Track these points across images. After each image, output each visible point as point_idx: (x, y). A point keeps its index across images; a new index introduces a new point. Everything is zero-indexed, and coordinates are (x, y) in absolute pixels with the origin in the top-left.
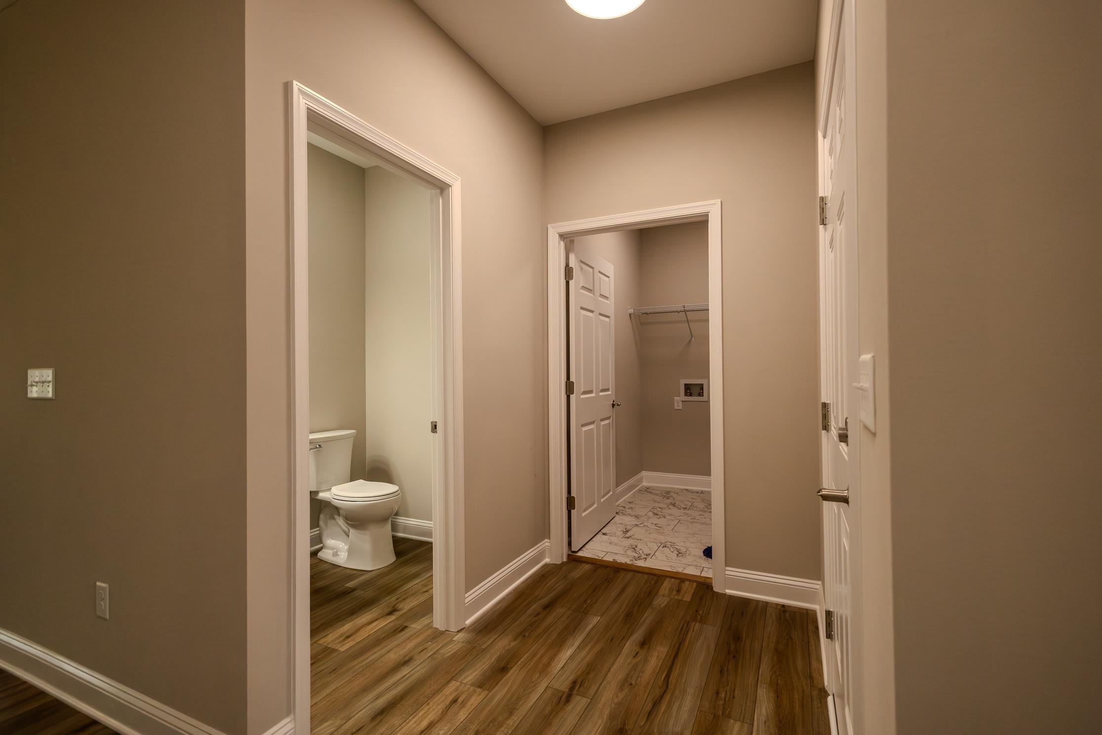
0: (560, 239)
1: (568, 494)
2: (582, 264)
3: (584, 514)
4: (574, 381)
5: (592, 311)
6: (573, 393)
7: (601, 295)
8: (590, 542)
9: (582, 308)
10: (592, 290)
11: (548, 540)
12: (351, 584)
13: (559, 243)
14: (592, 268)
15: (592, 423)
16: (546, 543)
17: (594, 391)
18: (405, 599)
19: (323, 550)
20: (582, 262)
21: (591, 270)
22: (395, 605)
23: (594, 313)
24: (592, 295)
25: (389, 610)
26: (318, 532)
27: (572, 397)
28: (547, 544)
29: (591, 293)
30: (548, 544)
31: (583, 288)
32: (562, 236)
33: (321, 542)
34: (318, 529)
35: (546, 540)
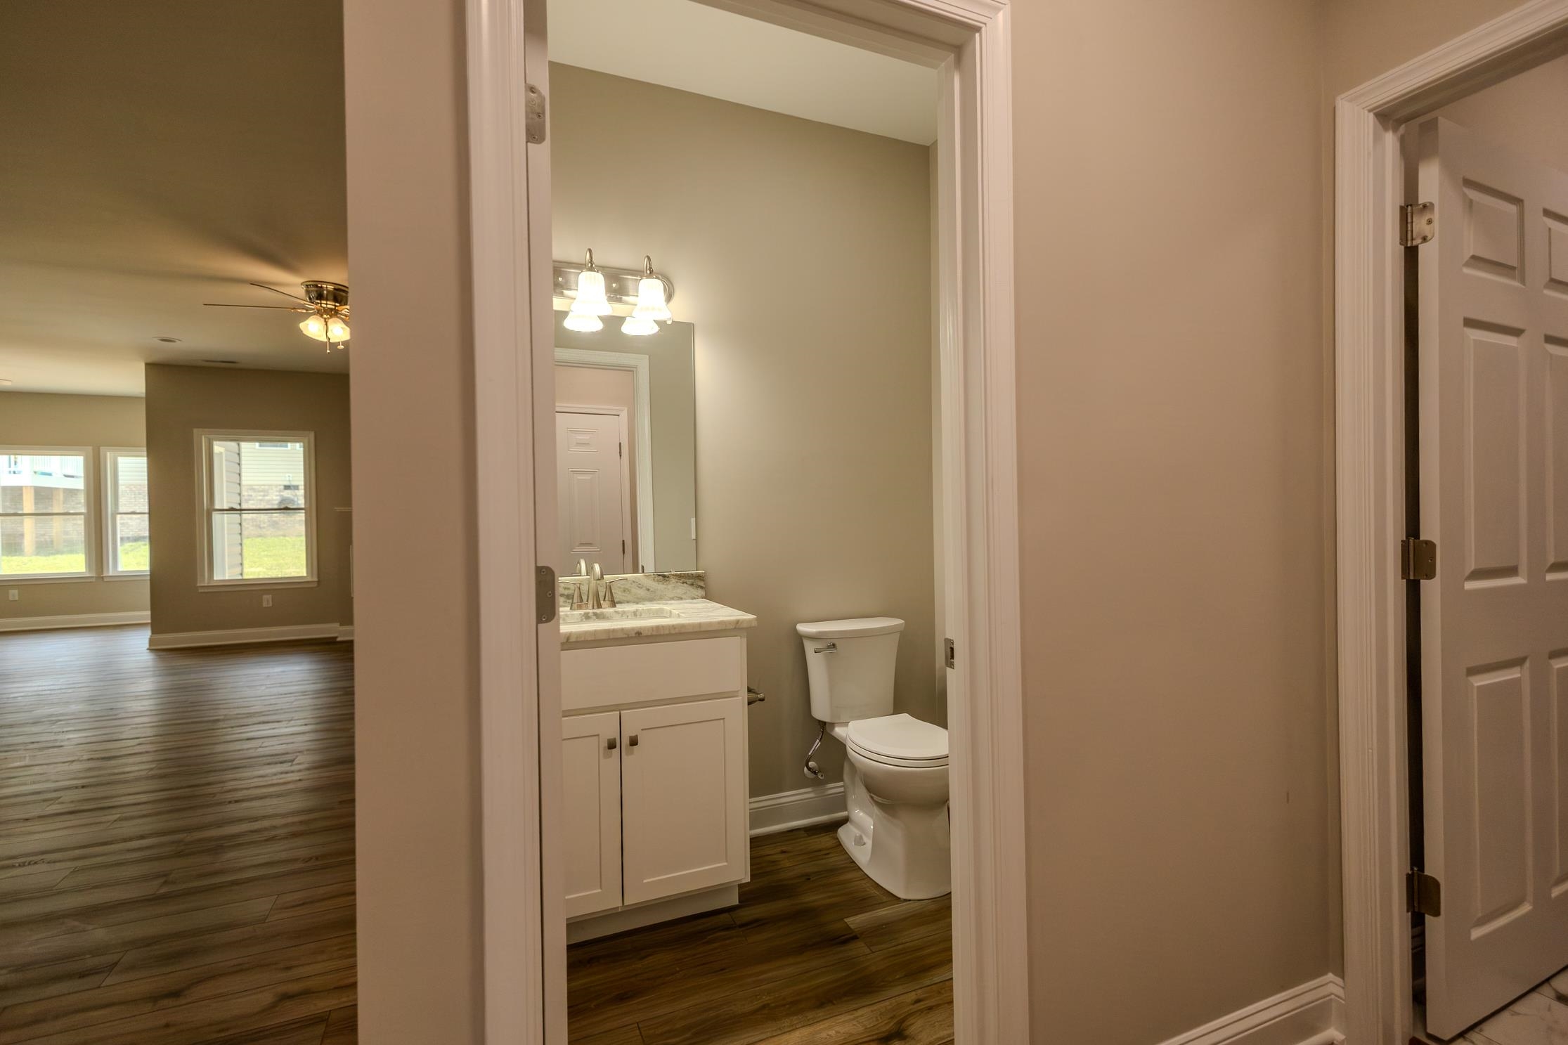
0: (1380, 127)
1: (1413, 865)
2: (1473, 194)
3: (1476, 933)
4: (1437, 541)
5: (1516, 332)
6: (1430, 575)
7: (1552, 280)
8: (1505, 1015)
9: (1470, 323)
10: (1513, 268)
11: (1338, 980)
12: (855, 921)
13: (1377, 139)
14: (1517, 201)
15: (1518, 662)
16: (1330, 984)
17: (1523, 568)
18: (930, 1008)
19: (848, 824)
20: (1468, 183)
21: (1512, 209)
22: (903, 1021)
23: (1523, 336)
24: (1516, 284)
25: (888, 1027)
26: (842, 789)
27: (1431, 590)
28: (1332, 988)
29: (1513, 278)
30: (1340, 992)
31: (1476, 261)
32: (1387, 116)
33: (845, 809)
34: (841, 784)
35: (1330, 976)
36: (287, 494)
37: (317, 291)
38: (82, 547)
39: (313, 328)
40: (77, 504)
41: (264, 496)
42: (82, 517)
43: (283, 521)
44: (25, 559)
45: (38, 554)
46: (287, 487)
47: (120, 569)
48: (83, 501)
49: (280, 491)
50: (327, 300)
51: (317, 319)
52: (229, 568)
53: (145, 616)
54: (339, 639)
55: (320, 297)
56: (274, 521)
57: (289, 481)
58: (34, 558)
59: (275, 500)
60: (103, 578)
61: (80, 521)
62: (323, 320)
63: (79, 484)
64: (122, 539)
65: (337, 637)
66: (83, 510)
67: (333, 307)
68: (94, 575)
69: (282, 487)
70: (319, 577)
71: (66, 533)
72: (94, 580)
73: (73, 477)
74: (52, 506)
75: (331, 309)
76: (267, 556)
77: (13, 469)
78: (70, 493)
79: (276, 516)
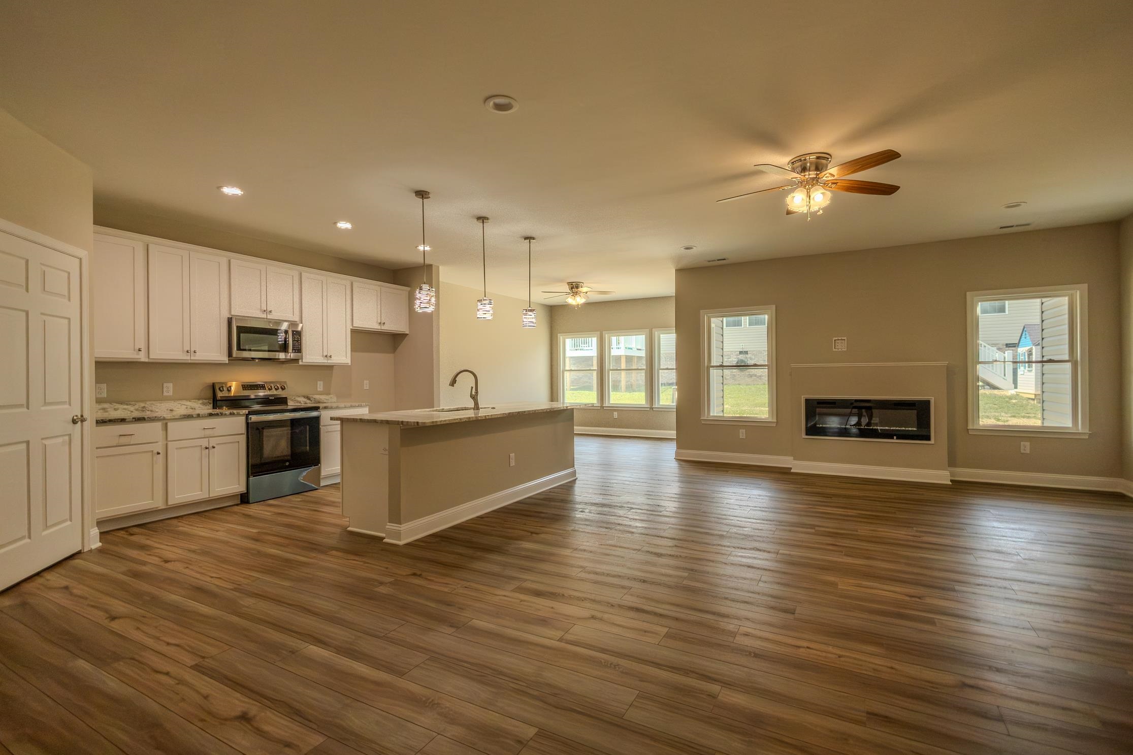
36: (742, 357)
37: (801, 166)
38: (643, 388)
39: (797, 201)
40: (642, 364)
41: (728, 358)
42: (644, 371)
43: (739, 375)
44: (622, 394)
45: (626, 392)
46: (741, 353)
47: (661, 404)
48: (644, 363)
49: (737, 355)
50: (809, 171)
51: (802, 191)
52: (717, 407)
53: (673, 434)
54: (792, 471)
55: (804, 169)
56: (734, 375)
57: (742, 348)
58: (625, 393)
59: (734, 361)
60: (652, 408)
61: (643, 374)
62: (806, 190)
63: (643, 354)
64: (661, 384)
65: (791, 468)
66: (645, 367)
67: (815, 176)
68: (649, 406)
69: (738, 353)
70: (777, 420)
71: (637, 380)
72: (649, 409)
73: (640, 350)
74: (632, 365)
75: (813, 179)
76: (730, 397)
77: (618, 347)
78: (640, 358)
79: (735, 371)
